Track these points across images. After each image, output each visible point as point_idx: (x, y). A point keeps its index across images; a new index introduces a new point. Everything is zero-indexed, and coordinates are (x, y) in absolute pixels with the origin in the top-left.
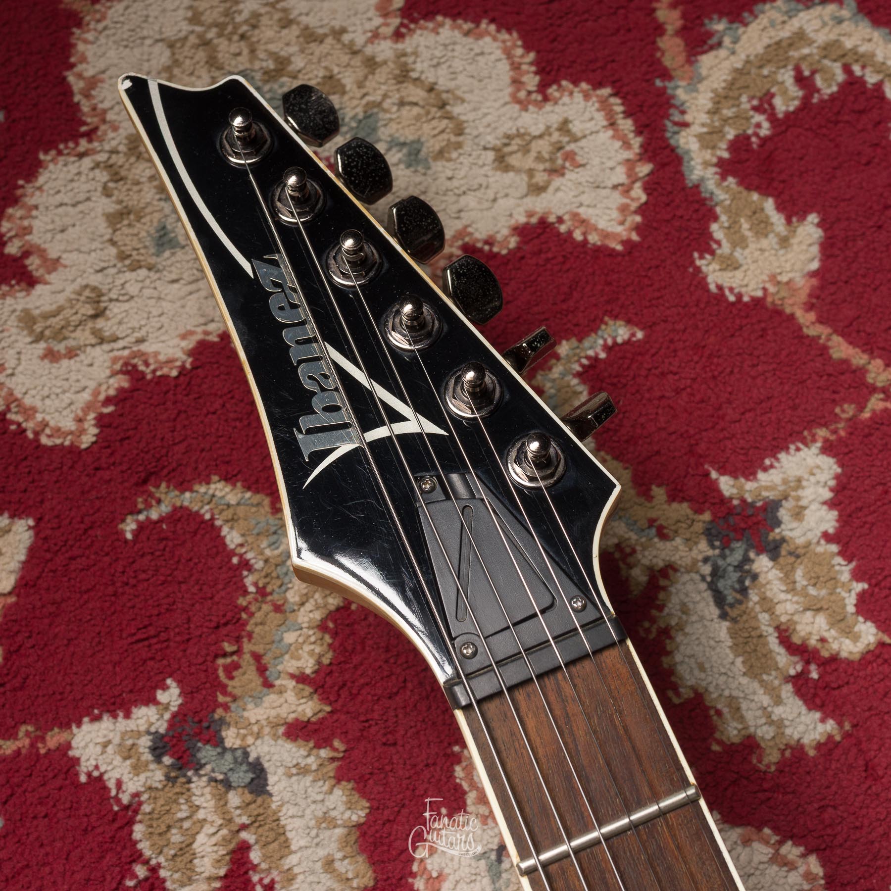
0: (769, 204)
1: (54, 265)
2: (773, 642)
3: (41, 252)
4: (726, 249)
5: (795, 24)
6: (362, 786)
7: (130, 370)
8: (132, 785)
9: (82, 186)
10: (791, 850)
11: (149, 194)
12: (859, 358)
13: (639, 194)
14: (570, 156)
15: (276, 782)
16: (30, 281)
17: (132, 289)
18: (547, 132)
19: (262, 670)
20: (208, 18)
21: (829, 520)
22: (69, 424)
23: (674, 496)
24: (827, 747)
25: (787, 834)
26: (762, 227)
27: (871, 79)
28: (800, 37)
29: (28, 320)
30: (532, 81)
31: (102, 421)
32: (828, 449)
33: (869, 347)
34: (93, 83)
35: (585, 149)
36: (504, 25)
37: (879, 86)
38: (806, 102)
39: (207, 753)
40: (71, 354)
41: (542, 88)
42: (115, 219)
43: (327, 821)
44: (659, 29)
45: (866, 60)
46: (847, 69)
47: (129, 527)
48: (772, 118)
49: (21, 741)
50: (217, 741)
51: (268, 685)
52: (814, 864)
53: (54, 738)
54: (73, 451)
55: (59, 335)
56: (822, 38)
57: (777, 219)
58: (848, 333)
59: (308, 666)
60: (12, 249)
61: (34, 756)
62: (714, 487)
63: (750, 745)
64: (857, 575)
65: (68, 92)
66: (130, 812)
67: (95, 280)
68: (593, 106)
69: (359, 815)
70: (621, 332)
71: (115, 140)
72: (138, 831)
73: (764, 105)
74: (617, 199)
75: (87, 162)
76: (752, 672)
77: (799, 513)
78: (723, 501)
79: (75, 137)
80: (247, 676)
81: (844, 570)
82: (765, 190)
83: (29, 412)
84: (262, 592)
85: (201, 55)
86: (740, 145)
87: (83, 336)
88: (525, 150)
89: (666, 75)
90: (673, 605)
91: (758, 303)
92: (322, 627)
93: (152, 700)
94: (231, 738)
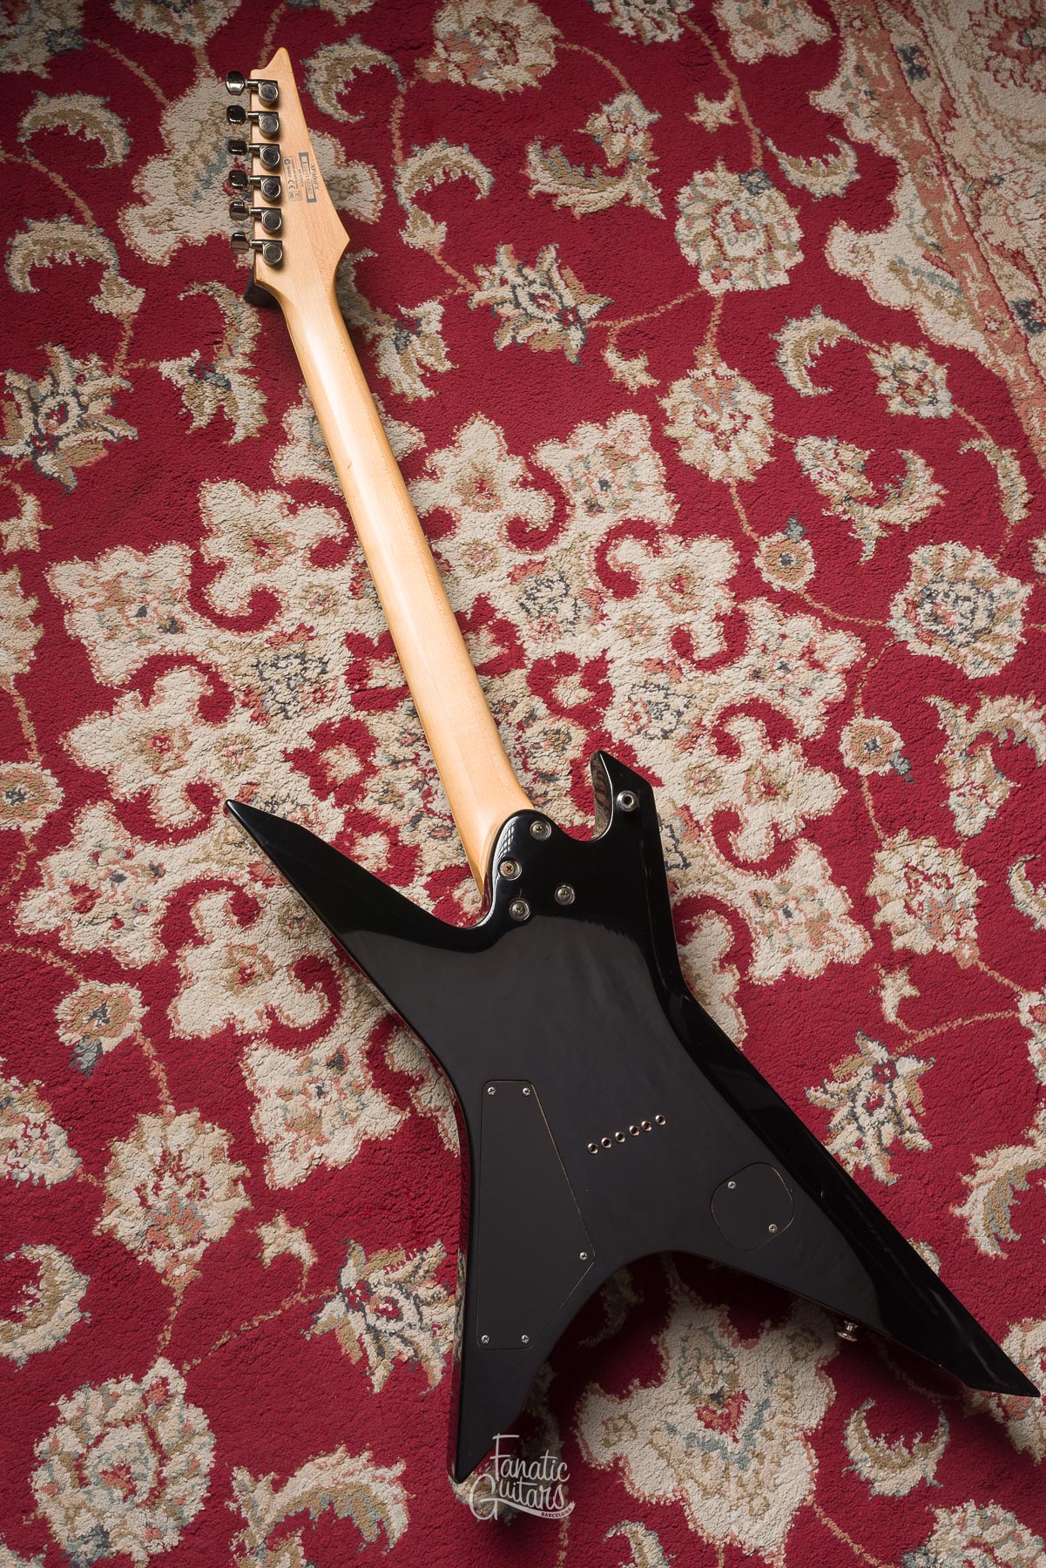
0: (429, 216)
1: (153, 199)
2: (415, 364)
3: (148, 194)
4: (411, 229)
5: (445, 152)
6: (265, 392)
7: (182, 241)
8: (181, 383)
9: (165, 171)
10: (414, 430)
11: (191, 178)
12: (455, 274)
13: (380, 205)
14: (356, 188)
15: (234, 386)
16: (144, 204)
17: (185, 212)
18: (348, 177)
19: (230, 350)
20: (217, 114)
21: (439, 327)
22: (158, 257)
23: (385, 311)
24: (430, 399)
25: (414, 425)
26: (425, 224)
27: (471, 177)
28: (446, 156)
29: (143, 218)
30: (343, 158)
31: (171, 258)
32: (441, 303)
33: (459, 271)
34: (169, 133)
35: (361, 186)
36: (334, 135)
37: (474, 180)
38: (446, 181)
39: (210, 375)
40: (160, 233)
41: (347, 161)
42: (178, 185)
43: (252, 402)
44: (394, 146)
45: (470, 170)
46: (463, 172)
47: (182, 297)
48: (433, 185)
49: (141, 364)
50: (213, 371)
51: (232, 355)
52: (422, 435)
53: (152, 365)
54: (160, 267)
55: (155, 225)
56: (454, 159)
57: (431, 222)
58: (453, 264)
59: (248, 351)
60: (136, 191)
61: (145, 370)
62: (399, 311)
63: (404, 395)
64: (446, 346)
65: (160, 135)
66: (181, 390)
67: (170, 207)
68: (365, 171)
69: (264, 401)
70: (370, 254)
71: (179, 155)
72: (183, 397)
73: (430, 180)
74: (372, 206)
75: (167, 163)
76: (406, 372)
77: (428, 323)
78: (402, 316)
79: (163, 152)
80: (224, 352)
81: (443, 344)
82: (428, 211)
83: (144, 251)
84: (231, 324)
85: (213, 128)
86: (420, 193)
87: (164, 227)
88: (339, 183)
89: (395, 163)
90: (381, 346)
91: (421, 250)
92: (253, 339)
93: (189, 356)
94: (218, 370)
